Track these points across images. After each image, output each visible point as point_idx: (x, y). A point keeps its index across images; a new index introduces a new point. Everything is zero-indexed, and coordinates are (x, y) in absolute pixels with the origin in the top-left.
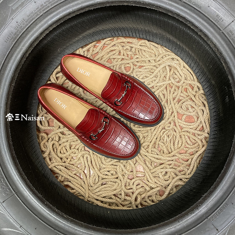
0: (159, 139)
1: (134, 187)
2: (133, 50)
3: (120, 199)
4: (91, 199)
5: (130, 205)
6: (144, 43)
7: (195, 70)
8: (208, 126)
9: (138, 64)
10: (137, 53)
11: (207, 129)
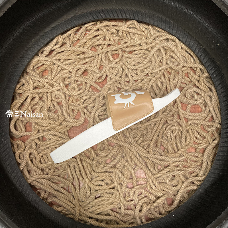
0: (161, 136)
1: (136, 198)
2: (120, 33)
3: (120, 214)
4: (84, 218)
5: (133, 221)
6: (133, 24)
7: (196, 49)
8: (218, 114)
9: (128, 49)
10: (125, 36)
11: (218, 119)
